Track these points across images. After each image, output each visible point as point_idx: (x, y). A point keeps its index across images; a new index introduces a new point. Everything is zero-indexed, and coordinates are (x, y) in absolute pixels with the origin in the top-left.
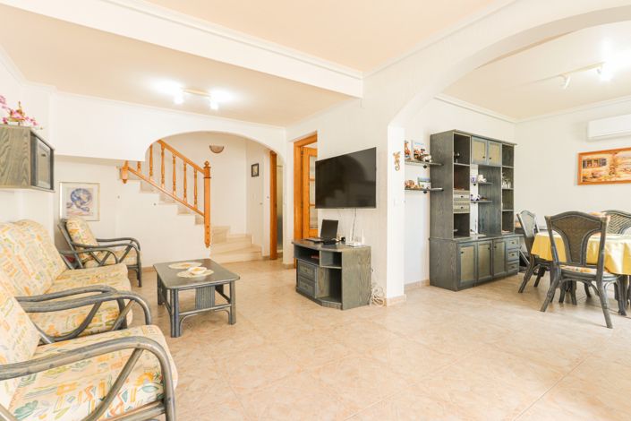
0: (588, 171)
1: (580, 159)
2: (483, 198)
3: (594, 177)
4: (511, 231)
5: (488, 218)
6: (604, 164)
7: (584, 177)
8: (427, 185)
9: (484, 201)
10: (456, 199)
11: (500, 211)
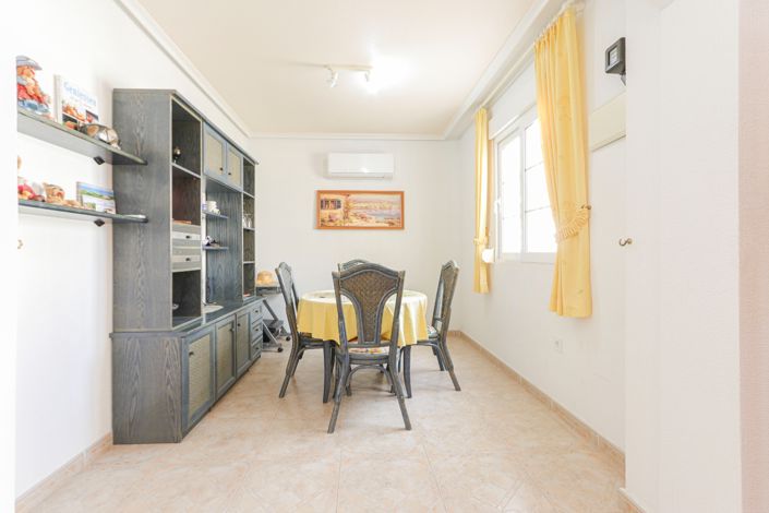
0: (326, 213)
1: (318, 197)
2: (214, 242)
3: (331, 221)
4: (252, 293)
5: (222, 275)
6: (339, 207)
7: (323, 221)
8: (103, 205)
9: (216, 247)
10: (177, 242)
11: (240, 264)
